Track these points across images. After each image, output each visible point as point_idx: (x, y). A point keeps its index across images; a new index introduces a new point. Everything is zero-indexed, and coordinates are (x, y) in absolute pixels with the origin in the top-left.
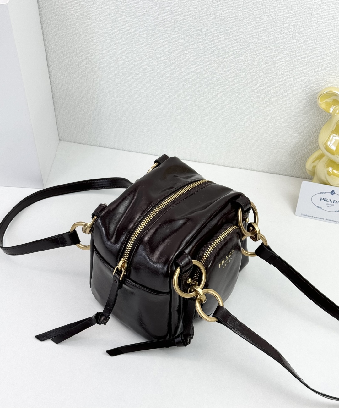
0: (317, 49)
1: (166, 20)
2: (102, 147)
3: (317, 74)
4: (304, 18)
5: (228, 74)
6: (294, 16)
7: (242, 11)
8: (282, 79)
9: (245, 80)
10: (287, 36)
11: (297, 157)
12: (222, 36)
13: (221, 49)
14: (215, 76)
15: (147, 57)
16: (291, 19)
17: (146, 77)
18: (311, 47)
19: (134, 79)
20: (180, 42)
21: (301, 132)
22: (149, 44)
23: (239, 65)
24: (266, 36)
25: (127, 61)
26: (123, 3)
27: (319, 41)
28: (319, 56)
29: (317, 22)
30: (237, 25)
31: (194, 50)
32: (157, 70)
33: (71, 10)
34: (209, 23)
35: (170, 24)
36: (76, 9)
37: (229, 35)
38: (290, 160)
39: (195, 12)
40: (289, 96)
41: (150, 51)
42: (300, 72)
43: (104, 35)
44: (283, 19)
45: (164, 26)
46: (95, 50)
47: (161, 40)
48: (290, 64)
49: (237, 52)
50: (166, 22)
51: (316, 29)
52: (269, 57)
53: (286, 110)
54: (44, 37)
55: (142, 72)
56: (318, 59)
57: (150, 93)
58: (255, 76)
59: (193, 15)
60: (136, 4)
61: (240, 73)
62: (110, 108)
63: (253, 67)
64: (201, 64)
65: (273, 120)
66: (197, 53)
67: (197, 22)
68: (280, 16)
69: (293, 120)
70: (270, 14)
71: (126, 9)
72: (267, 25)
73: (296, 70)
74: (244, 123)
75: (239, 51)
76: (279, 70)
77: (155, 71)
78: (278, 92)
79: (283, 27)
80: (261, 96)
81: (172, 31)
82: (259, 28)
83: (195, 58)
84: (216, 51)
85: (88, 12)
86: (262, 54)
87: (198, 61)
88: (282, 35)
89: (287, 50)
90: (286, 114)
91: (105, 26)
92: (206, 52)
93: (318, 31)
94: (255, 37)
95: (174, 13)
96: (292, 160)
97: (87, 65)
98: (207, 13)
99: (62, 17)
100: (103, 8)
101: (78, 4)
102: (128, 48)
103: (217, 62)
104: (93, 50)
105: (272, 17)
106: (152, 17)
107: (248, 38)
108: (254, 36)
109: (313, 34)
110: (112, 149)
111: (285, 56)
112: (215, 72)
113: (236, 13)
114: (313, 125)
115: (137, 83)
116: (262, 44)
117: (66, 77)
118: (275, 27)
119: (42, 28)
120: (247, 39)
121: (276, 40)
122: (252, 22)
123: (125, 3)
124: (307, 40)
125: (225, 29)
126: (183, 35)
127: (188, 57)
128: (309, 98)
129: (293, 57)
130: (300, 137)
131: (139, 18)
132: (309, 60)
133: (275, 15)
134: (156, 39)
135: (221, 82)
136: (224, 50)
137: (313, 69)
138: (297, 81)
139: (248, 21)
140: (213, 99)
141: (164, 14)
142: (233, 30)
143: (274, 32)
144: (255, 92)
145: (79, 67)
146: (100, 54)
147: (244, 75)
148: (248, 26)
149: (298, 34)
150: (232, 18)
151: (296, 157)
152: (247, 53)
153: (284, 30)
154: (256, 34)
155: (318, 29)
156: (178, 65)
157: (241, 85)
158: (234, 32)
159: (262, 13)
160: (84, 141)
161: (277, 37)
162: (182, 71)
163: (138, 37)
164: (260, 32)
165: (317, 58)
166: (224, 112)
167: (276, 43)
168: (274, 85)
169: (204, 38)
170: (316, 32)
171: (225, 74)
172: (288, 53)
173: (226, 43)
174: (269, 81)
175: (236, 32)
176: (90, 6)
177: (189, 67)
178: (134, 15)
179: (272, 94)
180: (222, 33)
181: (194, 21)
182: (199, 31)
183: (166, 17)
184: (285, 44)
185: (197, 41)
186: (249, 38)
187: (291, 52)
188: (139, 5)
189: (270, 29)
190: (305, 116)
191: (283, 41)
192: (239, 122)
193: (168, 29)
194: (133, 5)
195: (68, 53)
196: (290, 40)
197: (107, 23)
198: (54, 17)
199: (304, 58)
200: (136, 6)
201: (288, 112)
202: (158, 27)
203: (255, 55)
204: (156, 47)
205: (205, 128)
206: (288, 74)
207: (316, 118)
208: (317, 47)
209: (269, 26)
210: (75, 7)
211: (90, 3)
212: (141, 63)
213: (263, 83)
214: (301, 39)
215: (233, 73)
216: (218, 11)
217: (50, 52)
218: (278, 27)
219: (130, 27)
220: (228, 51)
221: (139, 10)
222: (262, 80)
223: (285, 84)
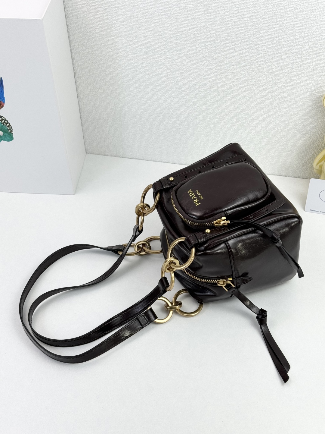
0: (321, 54)
1: (183, 33)
2: (125, 158)
3: (321, 78)
4: (308, 25)
5: (240, 82)
6: (299, 24)
7: (251, 21)
8: (290, 84)
9: (256, 87)
10: (293, 43)
11: (305, 158)
12: (234, 46)
13: (233, 59)
14: (227, 84)
15: (166, 69)
16: (296, 27)
17: (165, 88)
18: (316, 52)
19: (154, 91)
20: (195, 54)
21: (308, 135)
22: (168, 57)
23: (250, 72)
24: (274, 43)
25: (147, 74)
26: (143, 19)
27: (322, 46)
28: (323, 61)
29: (320, 28)
30: (247, 34)
31: (208, 60)
32: (175, 82)
33: (97, 28)
34: (222, 34)
35: (186, 37)
36: (101, 27)
37: (240, 44)
38: (298, 162)
39: (209, 24)
40: (296, 100)
41: (168, 64)
42: (306, 77)
43: (126, 50)
44: (289, 26)
45: (181, 39)
46: (118, 65)
47: (178, 53)
48: (297, 69)
49: (247, 60)
50: (182, 35)
51: (319, 35)
52: (277, 64)
53: (293, 114)
54: (72, 55)
55: (161, 84)
57: (169, 103)
58: (264, 82)
59: (207, 27)
60: (156, 19)
61: (251, 81)
62: (132, 120)
63: (263, 74)
64: (215, 73)
65: (282, 124)
66: (211, 63)
67: (211, 33)
68: (286, 25)
69: (300, 123)
70: (277, 22)
71: (146, 25)
72: (275, 33)
73: (302, 74)
74: (255, 128)
75: (250, 59)
76: (286, 75)
77: (173, 82)
78: (286, 96)
79: (289, 34)
80: (271, 101)
81: (188, 43)
82: (268, 36)
83: (209, 68)
84: (228, 60)
85: (112, 29)
86: (270, 61)
87: (212, 71)
88: (288, 42)
89: (294, 56)
90: (294, 117)
91: (127, 42)
92: (219, 61)
93: (321, 36)
94: (264, 45)
95: (190, 26)
96: (300, 162)
97: (110, 79)
98: (220, 25)
99: (88, 35)
100: (125, 25)
101: (102, 22)
102: (148, 62)
103: (230, 70)
104: (116, 65)
105: (279, 25)
106: (169, 31)
107: (258, 47)
108: (263, 44)
109: (317, 40)
110: (134, 159)
111: (292, 61)
112: (228, 81)
113: (246, 23)
114: (318, 127)
115: (156, 95)
116: (270, 51)
117: (92, 92)
118: (282, 35)
119: (70, 47)
120: (257, 47)
121: (283, 47)
122: (261, 31)
123: (145, 19)
124: (312, 46)
125: (236, 39)
126: (198, 47)
127: (203, 67)
128: (315, 101)
129: (299, 62)
130: (307, 139)
131: (158, 33)
132: (313, 65)
133: (282, 24)
134: (174, 51)
135: (233, 90)
136: (236, 59)
137: (317, 73)
138: (303, 85)
139: (257, 30)
140: (226, 107)
141: (181, 27)
142: (243, 40)
143: (281, 40)
144: (265, 97)
145: (104, 82)
146: (122, 68)
147: (255, 82)
148: (257, 35)
149: (304, 40)
150: (242, 29)
151: (304, 159)
152: (257, 61)
153: (290, 37)
154: (265, 42)
155: (321, 35)
156: (193, 75)
157: (252, 92)
158: (244, 41)
159: (270, 22)
160: (108, 153)
161: (284, 44)
162: (197, 81)
163: (157, 51)
164: (268, 41)
165: (321, 63)
166: (237, 118)
167: (284, 50)
168: (282, 90)
169: (217, 48)
170: (320, 38)
171: (237, 82)
172: (294, 59)
173: (237, 52)
174: (277, 87)
175: (246, 42)
176: (113, 23)
177: (204, 77)
178: (154, 30)
179: (281, 99)
180: (234, 43)
181: (208, 33)
182: (213, 42)
183: (183, 30)
184: (292, 50)
185: (211, 52)
186: (259, 46)
187: (297, 57)
188: (158, 20)
189: (278, 37)
190: (311, 119)
191: (290, 48)
192: (250, 127)
193: (184, 42)
194: (152, 20)
195: (94, 69)
196: (296, 46)
197: (129, 39)
198: (81, 36)
199: (309, 63)
200: (155, 22)
201: (295, 115)
202: (175, 40)
203: (264, 62)
204: (173, 59)
205: (220, 135)
206: (295, 79)
207: (322, 120)
208: (321, 52)
209: (277, 34)
210: (100, 25)
211: (114, 21)
212: (160, 75)
213: (272, 89)
214: (306, 45)
215: (244, 80)
216: (229, 23)
217: (77, 69)
218: (285, 35)
219: (149, 41)
220: (239, 60)
221: (158, 25)
222: (271, 85)
223: (292, 89)
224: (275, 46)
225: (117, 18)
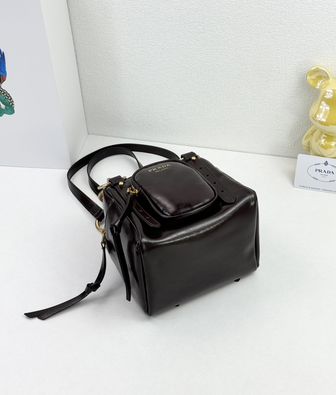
0: (302, 32)
1: (173, 15)
2: (124, 138)
3: (305, 56)
4: (288, 4)
5: (229, 61)
6: (280, 3)
7: (236, 2)
8: (276, 62)
9: (244, 66)
10: (276, 22)
11: (296, 138)
12: (221, 26)
13: (221, 38)
14: (217, 63)
15: (159, 50)
16: (277, 6)
17: (159, 68)
18: (297, 30)
19: (149, 71)
20: (186, 34)
21: (297, 113)
22: (161, 37)
23: (237, 51)
24: (258, 23)
25: (142, 55)
26: (137, 2)
27: (303, 24)
28: (305, 39)
29: (299, 7)
30: (232, 14)
31: (198, 40)
32: (168, 62)
34: (209, 15)
35: (177, 18)
36: (99, 11)
37: (226, 24)
38: (290, 142)
39: (197, 6)
40: (282, 78)
41: (162, 44)
42: (290, 55)
43: (122, 32)
44: (271, 6)
45: (172, 20)
46: (116, 46)
47: (170, 33)
48: (281, 48)
49: (234, 39)
51: (299, 14)
52: (262, 43)
53: (281, 93)
54: (73, 37)
55: (155, 64)
56: (305, 42)
57: (163, 83)
58: (251, 61)
59: (195, 8)
61: (239, 60)
62: (130, 100)
63: (249, 53)
64: (205, 53)
65: (271, 102)
66: (200, 43)
67: (199, 14)
68: (268, 4)
69: (288, 102)
70: (260, 2)
71: (140, 7)
72: (258, 13)
73: (287, 53)
74: (246, 107)
76: (272, 54)
77: (166, 62)
78: (273, 75)
79: (271, 13)
80: (259, 80)
81: (179, 24)
82: (252, 16)
83: (199, 48)
84: (216, 40)
85: (109, 12)
86: (255, 40)
87: (202, 51)
88: (271, 22)
89: (277, 35)
90: (282, 96)
91: (123, 24)
92: (208, 41)
93: (301, 15)
95: (179, 8)
96: (291, 141)
97: (109, 60)
98: (207, 6)
99: (88, 18)
100: (121, 8)
102: (143, 43)
103: (218, 50)
104: (114, 46)
105: (261, 5)
106: (161, 13)
108: (248, 23)
109: (297, 18)
110: (133, 139)
111: (276, 40)
112: (217, 60)
113: (231, 4)
114: (306, 105)
115: (152, 75)
116: (255, 31)
117: (93, 73)
118: (264, 14)
119: (72, 30)
120: (242, 27)
121: (267, 26)
122: (245, 11)
123: (139, 2)
124: (293, 25)
125: (223, 19)
126: (188, 27)
127: (194, 47)
128: (300, 79)
129: (283, 41)
130: (297, 118)
131: (151, 15)
132: (296, 43)
133: (264, 3)
134: (166, 32)
135: (223, 69)
136: (223, 39)
137: (301, 51)
138: (288, 64)
139: (242, 10)
140: (217, 86)
141: (171, 9)
142: (229, 20)
143: (264, 19)
144: (253, 76)
145: (103, 63)
146: (120, 49)
147: (242, 61)
148: (242, 15)
149: (285, 19)
150: (228, 9)
151: (294, 138)
152: (243, 40)
153: (273, 16)
154: (250, 22)
155: (301, 14)
156: (185, 55)
157: (240, 71)
158: (230, 21)
159: (252, 2)
160: (109, 133)
161: (267, 23)
162: (189, 61)
163: (151, 32)
164: (252, 20)
165: (303, 41)
166: (228, 97)
167: (267, 29)
168: (269, 68)
169: (205, 28)
171: (226, 61)
172: (278, 38)
173: (224, 32)
174: (264, 65)
175: (232, 22)
176: (110, 6)
177: (195, 56)
178: (147, 12)
179: (268, 78)
180: (221, 23)
181: (196, 14)
182: (201, 22)
183: (173, 12)
184: (275, 29)
185: (200, 32)
187: (281, 36)
188: (150, 2)
189: (261, 17)
190: (299, 97)
191: (273, 27)
192: (241, 106)
193: (175, 23)
195: (94, 51)
196: (279, 25)
197: (125, 21)
198: (82, 19)
199: (292, 41)
201: (283, 94)
202: (166, 21)
203: (250, 41)
204: (166, 40)
205: (213, 114)
206: (280, 58)
207: (309, 98)
208: (302, 31)
209: (260, 14)
210: (98, 9)
211: (110, 4)
212: (154, 56)
213: (259, 67)
214: (288, 24)
215: (233, 59)
216: (215, 4)
217: (78, 51)
218: (267, 14)
219: (143, 23)
220: (227, 39)
221: (150, 7)
222: (258, 64)
223: (278, 67)
224: (259, 25)
225: (114, 1)
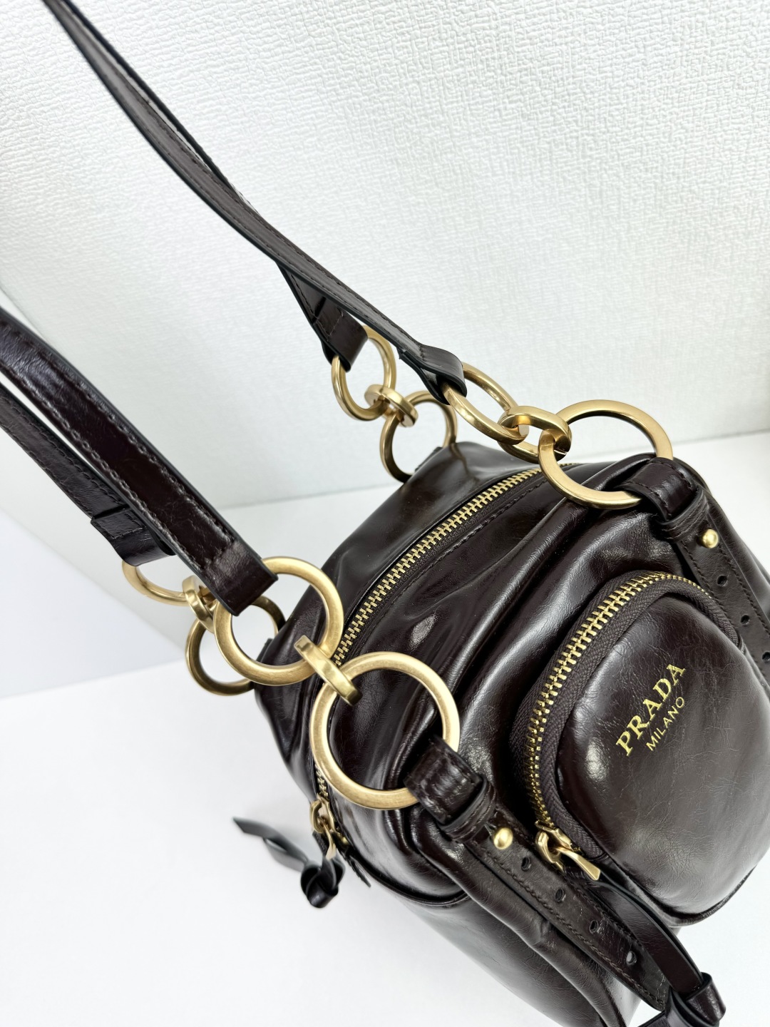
1: (317, 118)
5: (563, 222)
8: (744, 176)
9: (620, 223)
10: (754, 10)
12: (516, 102)
13: (524, 150)
23: (594, 179)
24: (675, 39)
30: (560, 37)
31: (437, 185)
33: (38, 204)
34: (460, 70)
35: (334, 128)
36: (49, 196)
37: (538, 88)
39: (402, 47)
43: (161, 241)
45: (319, 140)
46: (162, 291)
47: (326, 192)
49: (577, 137)
50: (319, 126)
52: (690, 119)
58: (649, 198)
59: (397, 61)
60: (204, 101)
61: (600, 206)
63: (641, 171)
64: (472, 220)
66: (448, 191)
67: (418, 83)
75: (585, 131)
76: (729, 149)
78: (731, 222)
80: (676, 252)
81: (350, 149)
84: (507, 160)
85: (82, 189)
86: (665, 116)
87: (459, 215)
91: (150, 214)
92: (476, 175)
94: (633, 61)
95: (333, 82)
99: (27, 235)
101: (41, 177)
103: (520, 194)
104: (156, 293)
106: (268, 127)
107: (610, 74)
108: (630, 55)
112: (521, 229)
116: (660, 77)
120: (607, 77)
121: (713, 44)
125: (520, 71)
127: (425, 211)
135: (544, 254)
136: (533, 149)
141: (303, 97)
142: (548, 64)
146: (179, 296)
147: (615, 208)
148: (600, 27)
150: (535, 20)
152: (614, 129)
154: (636, 46)
157: (609, 241)
158: (554, 69)
161: (713, 28)
164: (647, 36)
167: (715, 53)
168: (716, 205)
169: (456, 130)
171: (553, 223)
172: (760, 77)
173: (534, 122)
174: (698, 198)
175: (562, 68)
176: (75, 168)
178: (215, 142)
179: (713, 237)
180: (514, 91)
181: (407, 84)
182: (436, 112)
183: (313, 106)
185: (438, 152)
186: (612, 72)
188: (213, 99)
193: (332, 146)
194: (195, 109)
197: (151, 202)
198: (10, 243)
200: (206, 110)
202: (300, 153)
203: (642, 126)
210: (41, 191)
211: (72, 159)
215: (578, 212)
220: (546, 146)
221: (219, 118)
222: (676, 202)
223: (751, 191)
224: (677, 49)
225: (78, 145)
